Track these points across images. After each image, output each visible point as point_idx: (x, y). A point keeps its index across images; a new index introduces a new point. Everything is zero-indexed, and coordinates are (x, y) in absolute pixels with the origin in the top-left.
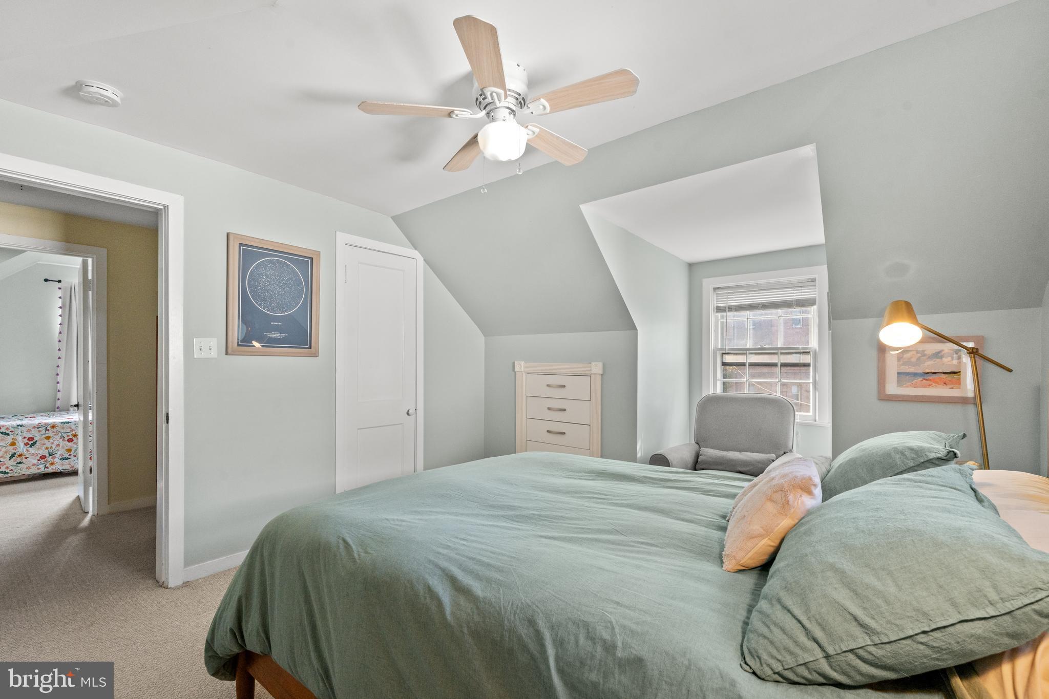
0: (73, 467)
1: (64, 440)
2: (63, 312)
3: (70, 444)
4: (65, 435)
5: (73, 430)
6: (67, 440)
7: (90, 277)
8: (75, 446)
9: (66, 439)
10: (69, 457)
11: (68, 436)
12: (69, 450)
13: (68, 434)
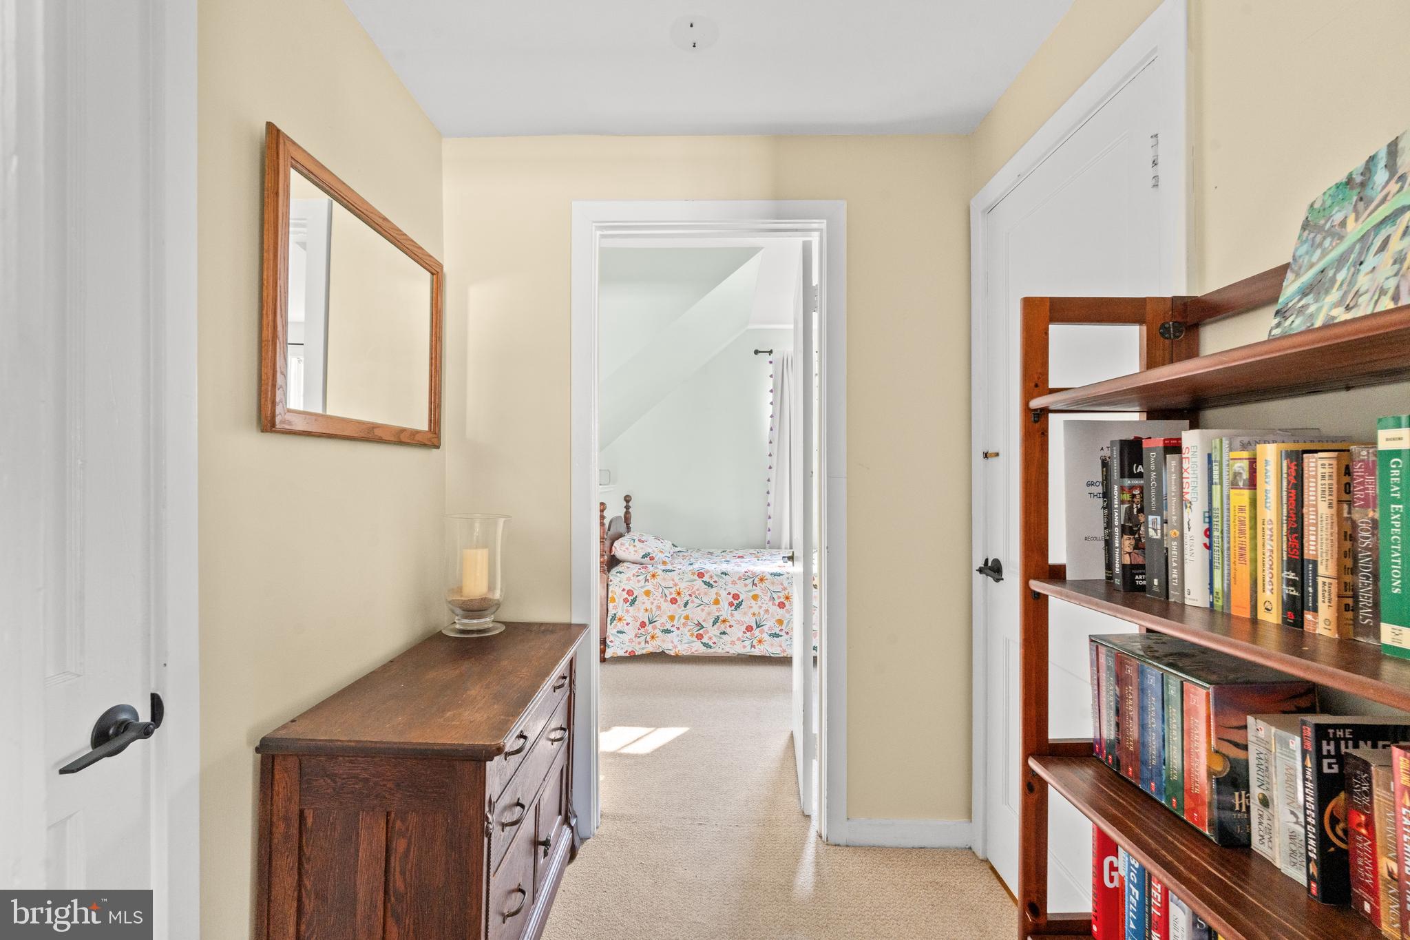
0: (784, 651)
1: (774, 604)
2: (774, 397)
3: (781, 611)
4: (775, 596)
5: (785, 589)
6: (777, 604)
7: (815, 281)
8: (788, 616)
9: (777, 602)
10: (780, 633)
11: (779, 597)
12: (780, 622)
13: (778, 594)
